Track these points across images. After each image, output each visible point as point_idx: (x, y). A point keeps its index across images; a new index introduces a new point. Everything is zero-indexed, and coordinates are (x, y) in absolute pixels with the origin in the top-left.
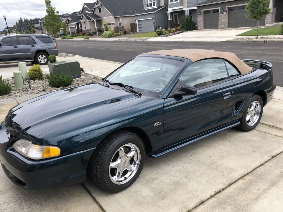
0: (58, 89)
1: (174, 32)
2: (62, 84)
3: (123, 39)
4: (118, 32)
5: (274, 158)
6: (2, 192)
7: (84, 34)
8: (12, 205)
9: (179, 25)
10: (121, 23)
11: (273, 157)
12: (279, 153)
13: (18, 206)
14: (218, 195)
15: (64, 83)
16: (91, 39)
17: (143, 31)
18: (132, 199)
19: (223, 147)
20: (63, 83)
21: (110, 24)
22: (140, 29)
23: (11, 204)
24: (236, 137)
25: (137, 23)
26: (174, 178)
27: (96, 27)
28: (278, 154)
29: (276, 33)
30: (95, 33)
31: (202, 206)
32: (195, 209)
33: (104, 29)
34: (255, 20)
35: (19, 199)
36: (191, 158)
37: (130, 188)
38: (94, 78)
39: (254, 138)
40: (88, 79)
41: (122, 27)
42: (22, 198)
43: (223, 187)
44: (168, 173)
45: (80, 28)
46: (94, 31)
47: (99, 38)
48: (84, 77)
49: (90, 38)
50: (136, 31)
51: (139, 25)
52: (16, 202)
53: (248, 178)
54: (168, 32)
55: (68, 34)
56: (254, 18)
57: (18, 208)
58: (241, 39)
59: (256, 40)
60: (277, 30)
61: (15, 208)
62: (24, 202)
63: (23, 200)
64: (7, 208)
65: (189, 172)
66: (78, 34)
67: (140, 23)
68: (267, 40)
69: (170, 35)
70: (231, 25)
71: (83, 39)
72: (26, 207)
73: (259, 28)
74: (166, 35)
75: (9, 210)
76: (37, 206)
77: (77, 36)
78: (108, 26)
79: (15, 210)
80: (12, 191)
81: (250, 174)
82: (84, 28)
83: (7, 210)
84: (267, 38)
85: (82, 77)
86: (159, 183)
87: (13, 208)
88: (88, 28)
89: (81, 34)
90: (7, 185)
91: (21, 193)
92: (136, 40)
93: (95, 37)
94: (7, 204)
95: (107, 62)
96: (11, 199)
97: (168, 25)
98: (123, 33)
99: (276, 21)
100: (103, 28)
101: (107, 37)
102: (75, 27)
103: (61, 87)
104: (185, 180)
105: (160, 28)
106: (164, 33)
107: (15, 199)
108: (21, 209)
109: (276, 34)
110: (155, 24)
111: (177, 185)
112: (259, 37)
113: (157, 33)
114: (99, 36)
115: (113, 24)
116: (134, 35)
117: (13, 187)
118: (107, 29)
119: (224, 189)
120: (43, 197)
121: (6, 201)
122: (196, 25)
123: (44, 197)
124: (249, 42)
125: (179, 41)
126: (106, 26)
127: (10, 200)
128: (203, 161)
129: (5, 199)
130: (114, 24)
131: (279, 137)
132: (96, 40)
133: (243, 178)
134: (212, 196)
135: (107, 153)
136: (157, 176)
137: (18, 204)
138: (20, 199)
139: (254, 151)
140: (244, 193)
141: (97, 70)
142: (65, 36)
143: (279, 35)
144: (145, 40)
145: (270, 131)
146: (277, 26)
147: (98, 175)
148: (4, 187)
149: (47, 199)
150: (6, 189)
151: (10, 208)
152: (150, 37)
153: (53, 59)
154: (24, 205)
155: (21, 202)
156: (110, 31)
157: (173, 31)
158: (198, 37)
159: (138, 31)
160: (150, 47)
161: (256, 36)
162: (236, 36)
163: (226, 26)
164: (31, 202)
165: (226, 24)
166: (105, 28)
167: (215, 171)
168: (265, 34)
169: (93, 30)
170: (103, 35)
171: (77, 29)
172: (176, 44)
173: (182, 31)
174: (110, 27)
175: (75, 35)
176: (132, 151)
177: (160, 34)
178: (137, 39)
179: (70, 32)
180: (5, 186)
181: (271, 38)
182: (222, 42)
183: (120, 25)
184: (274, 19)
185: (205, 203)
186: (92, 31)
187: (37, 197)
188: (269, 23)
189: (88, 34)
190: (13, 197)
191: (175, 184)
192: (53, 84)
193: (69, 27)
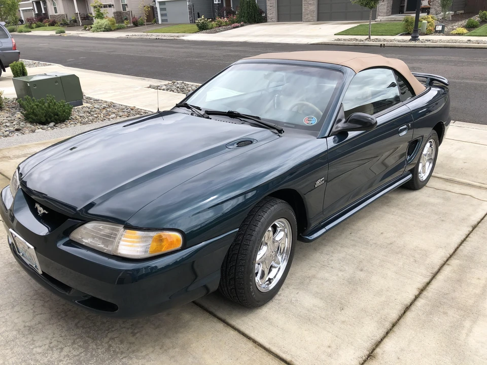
0: (45, 127)
1: (227, 25)
2: (53, 119)
3: (135, 35)
4: (122, 22)
5: (476, 229)
6: (33, 328)
7: (53, 24)
8: (70, 351)
9: (234, 13)
10: (126, 5)
11: (474, 227)
12: (479, 220)
13: (81, 350)
14: (425, 293)
15: (57, 115)
16: (70, 33)
17: (169, 22)
18: (290, 315)
19: (392, 217)
20: (55, 115)
21: (105, 6)
22: (164, 18)
23: (66, 350)
24: (404, 199)
25: (157, 5)
26: (342, 273)
27: (77, 11)
28: (479, 223)
29: (396, 32)
30: (75, 21)
31: (409, 315)
32: (402, 320)
33: (94, 15)
34: (366, 9)
35: (78, 338)
36: (352, 238)
37: (277, 297)
38: (110, 107)
39: (432, 200)
40: (98, 109)
41: (128, 13)
42: (84, 335)
43: (427, 280)
44: (329, 266)
45: (43, 12)
46: (73, 19)
47: (84, 32)
48: (89, 105)
49: (67, 32)
50: (156, 22)
51: (161, 9)
52: (74, 343)
53: (454, 262)
54: (217, 24)
55: (19, 23)
56: (365, 6)
57: (86, 355)
58: (345, 40)
59: (367, 42)
60: (397, 27)
61: (78, 355)
62: (90, 341)
63: (87, 338)
64: (61, 358)
65: (361, 262)
66: (41, 24)
67: (163, 7)
68: (385, 43)
69: (222, 31)
70: (323, 16)
71: (53, 33)
72: (99, 350)
73: (372, 23)
74: (213, 30)
75: (68, 361)
76: (122, 345)
77: (38, 26)
78: (102, 10)
79: (80, 358)
80: (55, 325)
81: (455, 257)
82: (51, 12)
83: (64, 362)
84: (384, 40)
85: (85, 105)
86: (322, 284)
87: (75, 356)
88: (61, 10)
89: (47, 24)
90: (36, 313)
91: (76, 325)
92: (160, 37)
93: (77, 30)
94: (57, 349)
95: (120, 77)
96: (61, 339)
97: (214, 12)
98: (132, 25)
99: (393, 13)
100: (91, 14)
101: (102, 30)
102: (33, 9)
103: (52, 124)
104: (361, 275)
105: (203, 17)
106: (210, 26)
107: (70, 339)
108: (92, 356)
109: (396, 34)
110: (192, 9)
111: (353, 283)
112: (372, 37)
113: (198, 25)
114: (86, 28)
115: (110, 6)
116: (154, 28)
117: (52, 316)
118: (100, 16)
119: (428, 283)
120: (125, 327)
121: (51, 345)
122: (264, 15)
123: (128, 329)
124: (357, 45)
125: (240, 41)
126: (99, 10)
127: (60, 342)
128: (374, 242)
129: (48, 341)
130: (113, 5)
131: (467, 196)
132: (80, 35)
133: (448, 263)
134: (417, 297)
135: (253, 238)
136: (312, 272)
137: (80, 346)
138: (81, 337)
139: (443, 220)
140: (461, 286)
141: (108, 91)
142: (13, 27)
143: (401, 35)
144: (178, 38)
145: (448, 186)
146: (395, 20)
147: (239, 278)
148: (33, 319)
149: (136, 331)
150: (40, 323)
151: (68, 356)
152: (184, 33)
153: (20, 70)
154: (95, 347)
155: (86, 342)
156: (107, 19)
157: (225, 24)
158: (271, 36)
159: (160, 22)
160: (192, 50)
161: (368, 37)
162: (335, 35)
163: (315, 18)
164: (106, 340)
165: (315, 14)
166: (96, 13)
167: (400, 256)
168: (380, 34)
169: (71, 17)
170: (92, 26)
171: (36, 12)
172: (237, 46)
173: (242, 23)
174: (106, 12)
175: (35, 25)
176: (279, 232)
177: (202, 28)
178: (162, 36)
179: (23, 19)
180: (34, 317)
181: (391, 41)
182: (314, 44)
183: (124, 9)
184: (390, 9)
185: (413, 308)
186: (68, 17)
187: (113, 329)
188: (382, 15)
189: (61, 24)
190: (63, 335)
191: (350, 283)
192: (34, 118)
193: (20, 9)
